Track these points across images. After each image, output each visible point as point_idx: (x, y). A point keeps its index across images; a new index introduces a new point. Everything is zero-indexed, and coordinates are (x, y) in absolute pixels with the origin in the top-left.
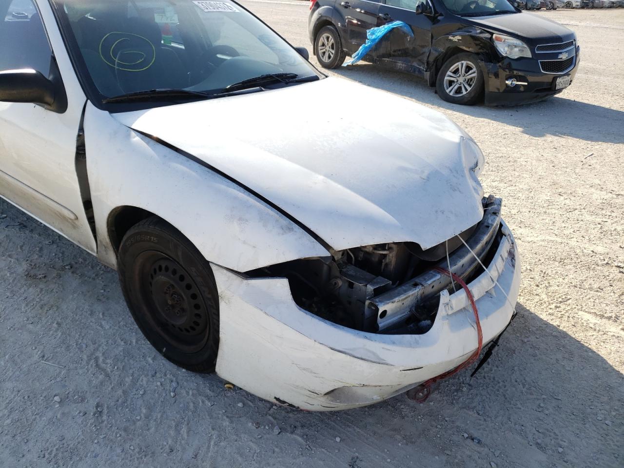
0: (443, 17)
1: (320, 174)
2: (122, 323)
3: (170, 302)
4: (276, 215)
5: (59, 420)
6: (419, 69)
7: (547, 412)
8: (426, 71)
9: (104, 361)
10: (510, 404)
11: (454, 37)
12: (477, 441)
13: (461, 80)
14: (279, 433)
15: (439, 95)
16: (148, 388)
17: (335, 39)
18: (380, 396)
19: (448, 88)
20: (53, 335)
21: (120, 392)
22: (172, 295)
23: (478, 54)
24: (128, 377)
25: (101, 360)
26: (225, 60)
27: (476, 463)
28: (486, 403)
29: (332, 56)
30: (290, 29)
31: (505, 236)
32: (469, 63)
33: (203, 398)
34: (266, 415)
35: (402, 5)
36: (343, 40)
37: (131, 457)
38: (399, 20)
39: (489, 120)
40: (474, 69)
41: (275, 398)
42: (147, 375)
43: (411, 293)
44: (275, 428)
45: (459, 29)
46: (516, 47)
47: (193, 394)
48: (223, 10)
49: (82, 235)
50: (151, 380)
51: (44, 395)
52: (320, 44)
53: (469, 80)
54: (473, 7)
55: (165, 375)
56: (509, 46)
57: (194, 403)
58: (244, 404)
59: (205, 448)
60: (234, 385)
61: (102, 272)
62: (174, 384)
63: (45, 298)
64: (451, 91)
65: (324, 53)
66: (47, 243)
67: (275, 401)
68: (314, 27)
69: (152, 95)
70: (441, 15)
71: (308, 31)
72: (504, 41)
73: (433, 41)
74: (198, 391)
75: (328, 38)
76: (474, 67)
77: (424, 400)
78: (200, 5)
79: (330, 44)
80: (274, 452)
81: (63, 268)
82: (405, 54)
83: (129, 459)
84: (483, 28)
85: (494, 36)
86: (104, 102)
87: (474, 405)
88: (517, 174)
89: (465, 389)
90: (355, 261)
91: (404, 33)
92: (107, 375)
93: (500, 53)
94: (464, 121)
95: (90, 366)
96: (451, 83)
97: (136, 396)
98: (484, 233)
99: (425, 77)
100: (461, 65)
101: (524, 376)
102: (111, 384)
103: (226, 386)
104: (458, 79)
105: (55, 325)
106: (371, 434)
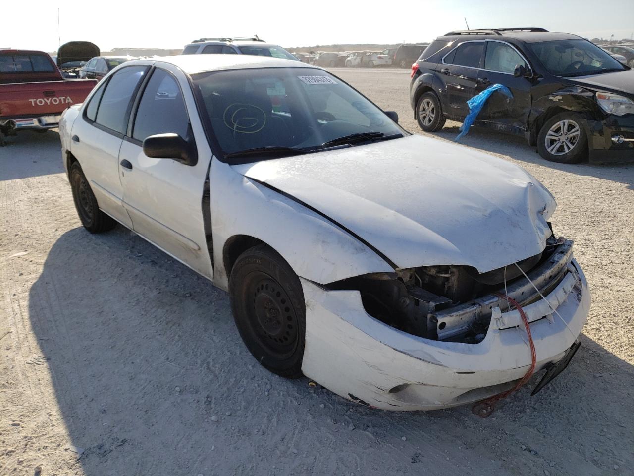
0: (542, 79)
1: (392, 209)
2: (229, 339)
3: (268, 316)
4: (352, 239)
5: (178, 404)
6: (520, 129)
7: (609, 436)
8: (527, 131)
9: (213, 366)
10: (573, 427)
11: (554, 97)
12: (534, 453)
13: (563, 138)
14: (353, 430)
15: (540, 154)
16: (247, 388)
17: (435, 104)
18: (441, 402)
19: (549, 148)
20: (175, 344)
21: (225, 389)
22: (270, 310)
23: (580, 112)
24: (232, 378)
25: (211, 364)
26: (323, 124)
27: (530, 469)
28: (548, 424)
29: (433, 120)
30: (394, 96)
31: (571, 272)
32: (571, 121)
33: (292, 398)
34: (343, 415)
35: (501, 69)
36: (443, 105)
37: (232, 434)
38: (498, 83)
39: (593, 178)
40: (577, 128)
41: (349, 394)
42: (247, 378)
43: (468, 310)
44: (350, 425)
45: (560, 89)
46: (621, 103)
47: (283, 394)
48: (323, 83)
49: (203, 265)
50: (250, 381)
51: (168, 386)
52: (421, 108)
53: (571, 138)
54: (577, 67)
55: (262, 379)
56: (614, 103)
57: (284, 402)
58: (325, 405)
59: (290, 434)
60: (316, 384)
61: (215, 300)
62: (269, 387)
63: (170, 317)
64: (552, 150)
65: (425, 117)
66: (172, 276)
67: (349, 397)
68: (415, 93)
69: (262, 152)
70: (541, 76)
71: (409, 97)
72: (609, 99)
73: (533, 101)
74: (288, 393)
75: (428, 103)
76: (577, 125)
77: (488, 416)
78: (304, 79)
79: (430, 109)
80: (347, 443)
81: (184, 296)
82: (505, 115)
83: (231, 436)
84: (585, 87)
85: (597, 94)
86: (225, 157)
87: (536, 424)
88: (615, 228)
89: (528, 410)
90: (422, 284)
91: (504, 95)
92: (216, 376)
93: (604, 110)
94: (564, 178)
95: (202, 368)
96: (552, 142)
97: (238, 393)
98: (548, 268)
99: (526, 137)
100: (563, 124)
101: (591, 405)
102: (218, 382)
103: (310, 384)
104: (560, 137)
105: (177, 337)
106: (435, 438)
